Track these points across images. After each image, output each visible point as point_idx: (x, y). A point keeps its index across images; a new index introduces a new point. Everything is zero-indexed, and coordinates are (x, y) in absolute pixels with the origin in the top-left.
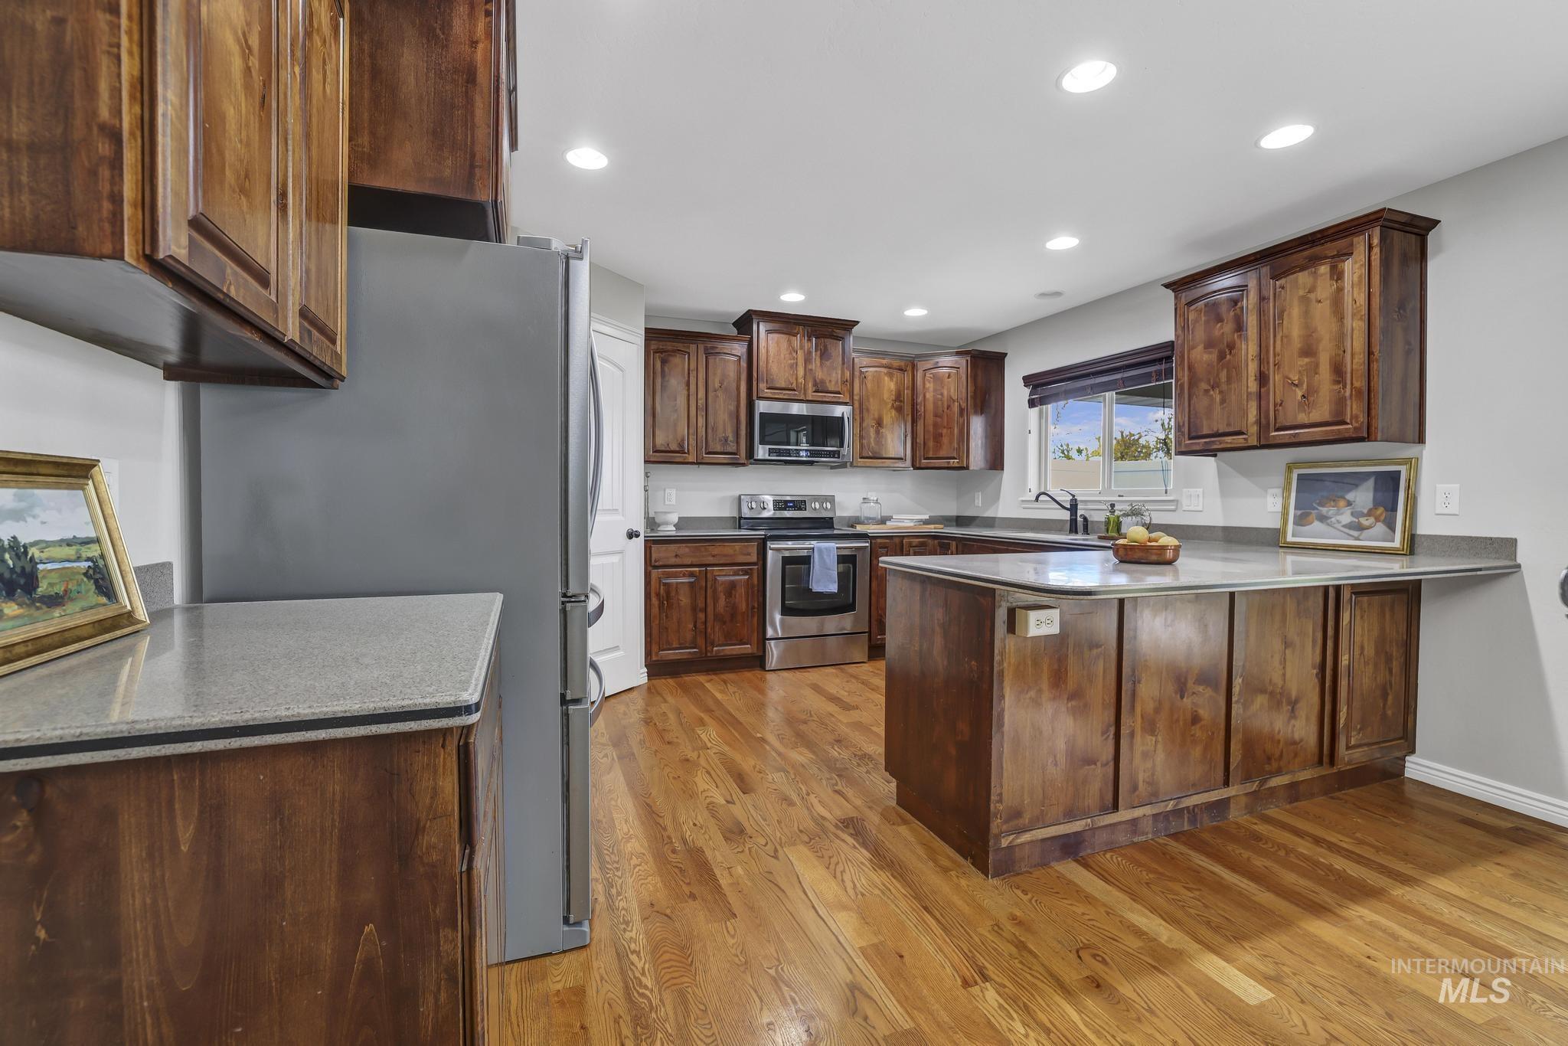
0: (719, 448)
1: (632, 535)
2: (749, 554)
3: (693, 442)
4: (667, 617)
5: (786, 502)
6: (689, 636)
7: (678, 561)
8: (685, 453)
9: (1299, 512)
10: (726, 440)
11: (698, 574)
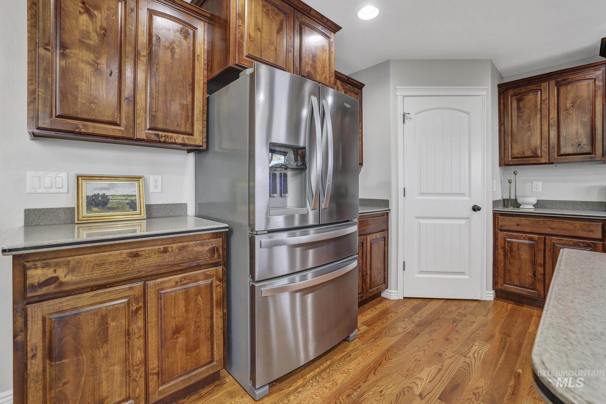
0: (570, 151)
1: (476, 209)
3: (545, 149)
4: (510, 263)
6: (528, 281)
7: (519, 229)
8: (539, 157)
10: (579, 145)
11: (537, 240)
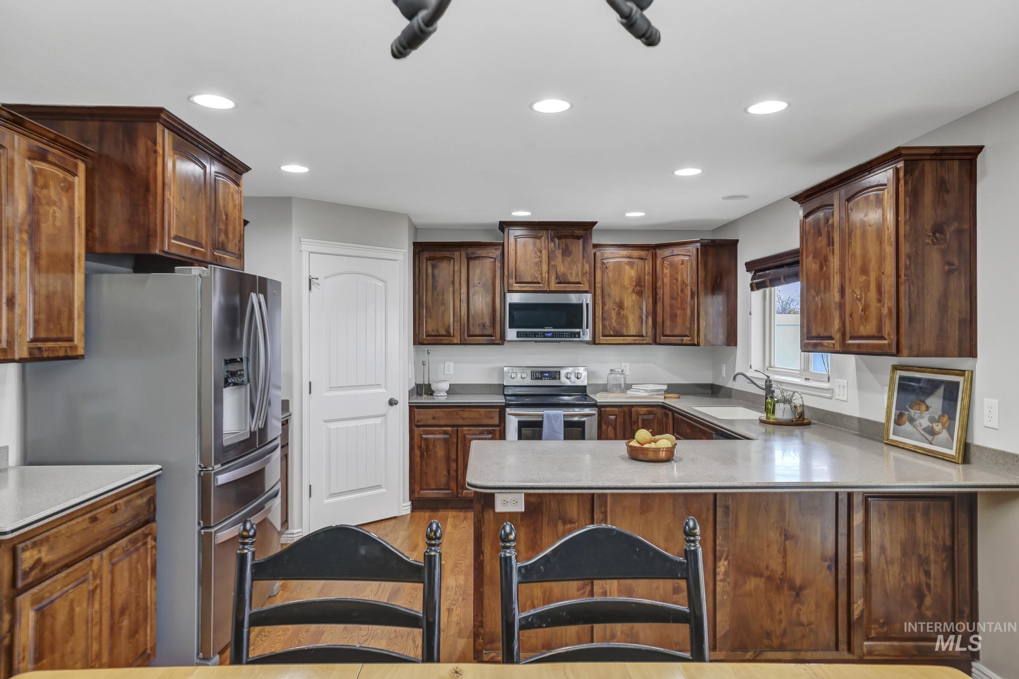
0: (478, 332)
1: (392, 403)
2: (492, 418)
3: (457, 328)
4: (426, 464)
5: (542, 373)
6: (443, 480)
7: (435, 422)
8: (451, 336)
9: (898, 412)
10: (484, 326)
11: (451, 433)
